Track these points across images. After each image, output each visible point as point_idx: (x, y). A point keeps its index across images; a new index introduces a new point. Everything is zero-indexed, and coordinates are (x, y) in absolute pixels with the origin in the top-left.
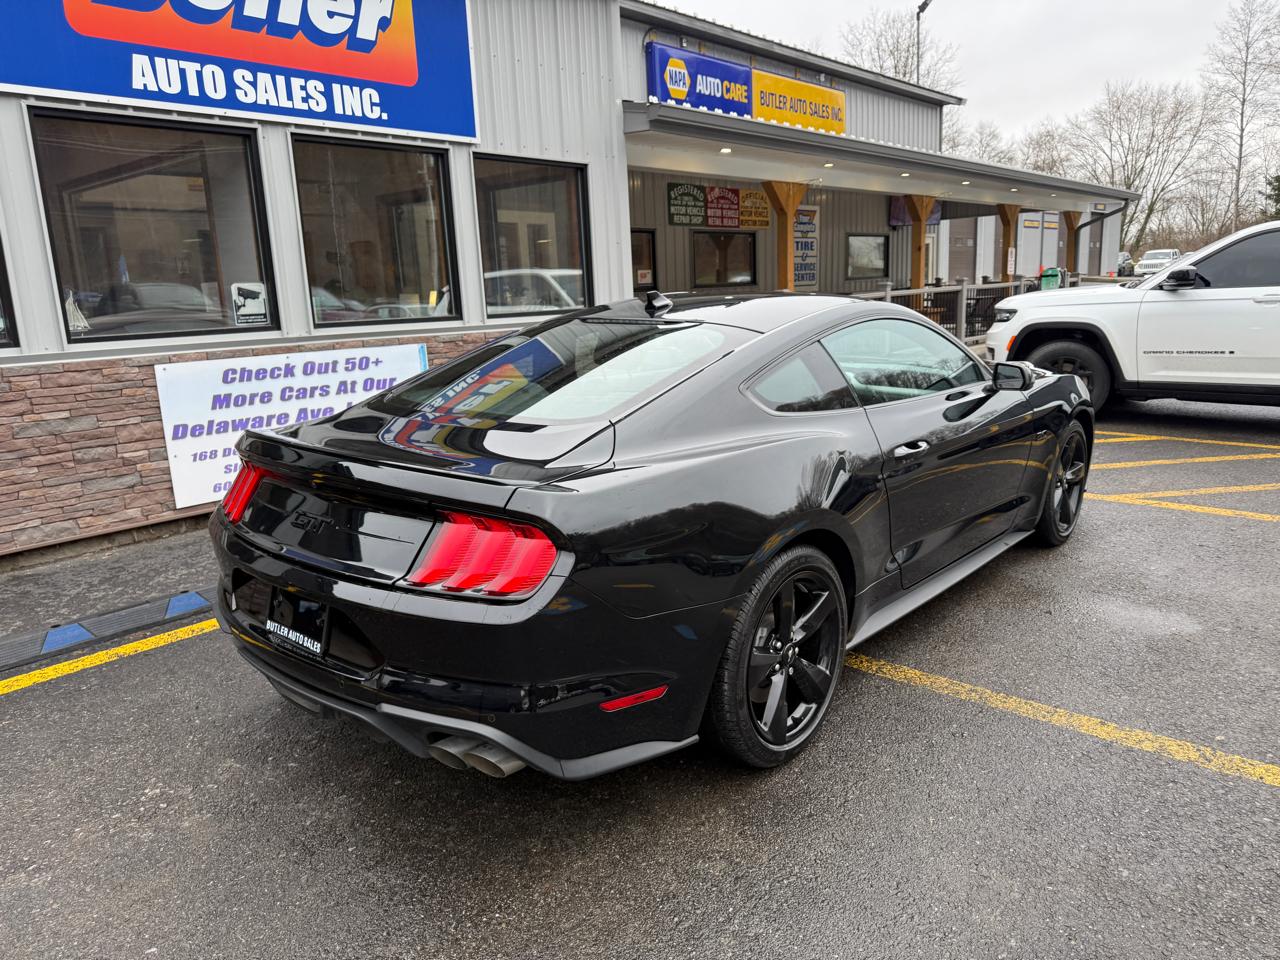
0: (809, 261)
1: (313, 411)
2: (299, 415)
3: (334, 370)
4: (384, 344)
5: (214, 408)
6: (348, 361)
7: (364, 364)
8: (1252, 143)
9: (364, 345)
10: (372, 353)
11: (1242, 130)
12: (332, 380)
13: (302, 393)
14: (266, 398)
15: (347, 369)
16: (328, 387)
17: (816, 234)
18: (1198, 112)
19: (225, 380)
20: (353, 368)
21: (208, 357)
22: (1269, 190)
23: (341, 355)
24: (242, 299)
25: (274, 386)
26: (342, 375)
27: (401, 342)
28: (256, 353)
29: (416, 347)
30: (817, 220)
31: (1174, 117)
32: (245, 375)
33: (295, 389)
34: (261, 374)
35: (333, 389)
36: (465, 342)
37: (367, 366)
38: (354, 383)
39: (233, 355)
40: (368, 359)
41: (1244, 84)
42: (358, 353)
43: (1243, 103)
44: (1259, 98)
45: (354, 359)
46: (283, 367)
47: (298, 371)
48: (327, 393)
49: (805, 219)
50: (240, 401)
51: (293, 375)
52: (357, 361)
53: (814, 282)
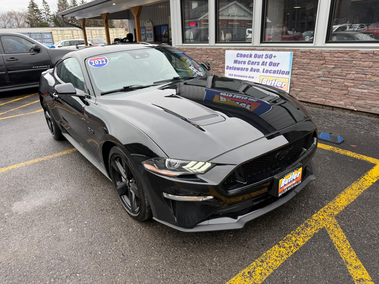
1: (254, 69)
2: (251, 69)
3: (262, 58)
4: (279, 50)
5: (234, 63)
6: (266, 55)
7: (271, 56)
9: (273, 50)
10: (274, 53)
12: (261, 60)
13: (253, 63)
14: (245, 63)
15: (265, 58)
16: (259, 62)
19: (237, 56)
20: (267, 58)
21: (236, 49)
23: (264, 53)
24: (248, 33)
25: (246, 59)
26: (264, 59)
27: (285, 50)
28: (245, 50)
29: (289, 53)
32: (241, 56)
33: (251, 62)
34: (244, 56)
35: (260, 64)
36: (311, 53)
37: (271, 58)
38: (266, 63)
39: (240, 49)
40: (272, 55)
42: (269, 53)
45: (268, 54)
46: (250, 55)
47: (253, 56)
48: (259, 64)
50: (240, 62)
51: (251, 57)
52: (269, 55)
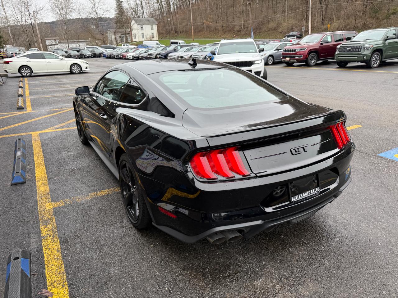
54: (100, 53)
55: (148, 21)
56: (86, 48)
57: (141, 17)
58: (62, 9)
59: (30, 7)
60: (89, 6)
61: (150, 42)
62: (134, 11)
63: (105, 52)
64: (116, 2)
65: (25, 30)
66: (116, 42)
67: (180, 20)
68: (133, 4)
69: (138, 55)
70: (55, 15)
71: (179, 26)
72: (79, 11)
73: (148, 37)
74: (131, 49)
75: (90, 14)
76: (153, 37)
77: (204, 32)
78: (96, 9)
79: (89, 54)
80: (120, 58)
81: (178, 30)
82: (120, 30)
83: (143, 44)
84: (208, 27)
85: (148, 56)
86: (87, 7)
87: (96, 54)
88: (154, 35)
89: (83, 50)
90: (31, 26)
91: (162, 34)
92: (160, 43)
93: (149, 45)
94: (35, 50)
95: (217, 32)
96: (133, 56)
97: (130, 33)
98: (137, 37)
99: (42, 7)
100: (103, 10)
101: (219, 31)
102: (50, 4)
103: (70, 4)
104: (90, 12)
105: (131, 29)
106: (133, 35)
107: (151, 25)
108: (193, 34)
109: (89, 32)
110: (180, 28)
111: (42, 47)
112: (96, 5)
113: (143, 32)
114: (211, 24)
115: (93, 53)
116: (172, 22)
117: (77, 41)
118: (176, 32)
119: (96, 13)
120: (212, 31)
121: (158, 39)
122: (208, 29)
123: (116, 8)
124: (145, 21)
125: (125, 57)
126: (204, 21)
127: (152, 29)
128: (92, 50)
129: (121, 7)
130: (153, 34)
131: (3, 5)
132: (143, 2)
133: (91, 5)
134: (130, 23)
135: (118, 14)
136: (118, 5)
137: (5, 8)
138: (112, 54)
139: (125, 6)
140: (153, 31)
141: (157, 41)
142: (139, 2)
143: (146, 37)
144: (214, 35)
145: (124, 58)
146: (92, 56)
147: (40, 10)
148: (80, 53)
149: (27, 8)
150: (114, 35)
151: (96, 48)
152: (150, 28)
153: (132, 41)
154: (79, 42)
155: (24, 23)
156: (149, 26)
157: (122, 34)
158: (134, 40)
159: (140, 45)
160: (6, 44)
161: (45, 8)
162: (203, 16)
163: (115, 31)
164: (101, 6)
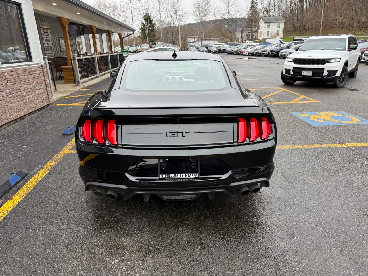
0: (50, 45)
8: (135, 18)
11: (132, 15)
17: (50, 36)
18: (119, 9)
22: (140, 31)
30: (49, 32)
31: (113, 10)
41: (130, 2)
43: (131, 7)
44: (134, 7)
49: (46, 31)
53: (52, 53)
54: (224, 49)
55: (276, 19)
56: (214, 45)
57: (272, 15)
58: (202, 12)
59: (178, 11)
60: (224, 8)
61: (273, 40)
62: (266, 11)
63: (229, 48)
64: (251, 3)
65: (172, 30)
66: (242, 40)
67: (310, 17)
68: (266, 3)
69: (253, 52)
70: (195, 17)
71: (308, 23)
72: (215, 13)
73: (273, 34)
74: (250, 46)
75: (224, 15)
76: (278, 35)
77: (335, 29)
78: (229, 11)
79: (215, 50)
80: (238, 54)
81: (307, 27)
82: (248, 29)
83: (266, 41)
84: (342, 23)
85: (262, 53)
86: (222, 10)
87: (221, 50)
88: (280, 33)
89: (212, 46)
90: (176, 27)
91: (289, 31)
92: (282, 40)
93: (271, 43)
94: (176, 46)
95: (351, 28)
96: (249, 53)
97: (257, 32)
98: (262, 35)
99: (186, 11)
100: (235, 11)
101: (353, 27)
102: (193, 8)
103: (209, 7)
104: (224, 13)
105: (258, 27)
106: (259, 33)
107: (279, 23)
108: (321, 31)
109: (220, 31)
110: (309, 25)
111: (180, 44)
112: (230, 7)
113: (268, 30)
114: (345, 20)
115: (218, 49)
116: (302, 20)
117: (209, 39)
118: (304, 29)
119: (229, 14)
120: (345, 28)
121: (283, 36)
122: (341, 26)
123: (250, 9)
124: (272, 19)
125: (243, 53)
126: (338, 17)
127: (279, 27)
128: (219, 47)
129: (254, 7)
130: (278, 31)
131: (160, 11)
132: (277, 1)
133: (225, 8)
134: (259, 22)
135: (251, 14)
136: (252, 6)
137: (161, 13)
138: (232, 50)
139: (259, 6)
140: (278, 29)
141: (281, 38)
142: (272, 2)
143: (271, 35)
144: (347, 31)
145: (241, 54)
146: (217, 51)
147: (185, 13)
148: (208, 49)
149: (176, 13)
150: (241, 33)
151: (222, 45)
152: (277, 26)
153: (258, 39)
154: (210, 39)
155: (172, 25)
156: (276, 24)
157: (249, 33)
158: (259, 38)
159: (263, 42)
160: (157, 41)
161: (189, 12)
162: (337, 13)
163: (243, 30)
164: (234, 8)
